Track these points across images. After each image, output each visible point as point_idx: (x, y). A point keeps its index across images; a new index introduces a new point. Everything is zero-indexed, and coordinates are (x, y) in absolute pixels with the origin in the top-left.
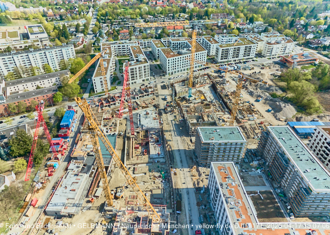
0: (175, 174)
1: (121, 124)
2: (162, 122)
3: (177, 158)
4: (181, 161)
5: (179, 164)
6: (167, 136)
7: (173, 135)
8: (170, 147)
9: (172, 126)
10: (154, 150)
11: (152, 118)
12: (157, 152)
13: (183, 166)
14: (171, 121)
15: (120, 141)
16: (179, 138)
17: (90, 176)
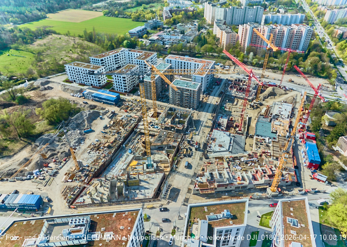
0: (217, 102)
1: (251, 146)
2: (208, 136)
3: (211, 109)
4: (209, 106)
5: (211, 106)
6: (210, 123)
7: (204, 123)
8: (212, 115)
9: (201, 129)
10: (224, 121)
11: (217, 141)
12: (222, 119)
13: (210, 104)
14: (198, 135)
15: (251, 133)
16: (201, 120)
17: (272, 114)
